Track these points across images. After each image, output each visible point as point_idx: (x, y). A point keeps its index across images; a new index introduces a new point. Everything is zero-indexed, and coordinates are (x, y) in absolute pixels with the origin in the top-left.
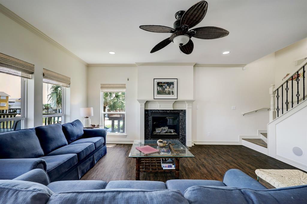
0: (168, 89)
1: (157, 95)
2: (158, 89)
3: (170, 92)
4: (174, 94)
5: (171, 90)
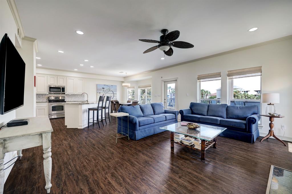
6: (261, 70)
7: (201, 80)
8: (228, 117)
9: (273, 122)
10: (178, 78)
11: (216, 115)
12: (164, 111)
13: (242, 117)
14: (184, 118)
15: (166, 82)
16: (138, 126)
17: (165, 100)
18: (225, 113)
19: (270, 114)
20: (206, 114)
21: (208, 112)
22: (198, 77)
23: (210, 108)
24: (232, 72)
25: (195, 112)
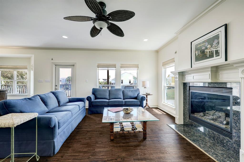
0: (209, 49)
1: (195, 63)
2: (196, 54)
3: (213, 53)
4: (219, 55)
5: (214, 50)
6: (138, 66)
7: (100, 69)
8: (124, 98)
9: (147, 98)
10: (76, 63)
11: (117, 97)
12: (68, 100)
13: (133, 97)
14: (93, 104)
15: (58, 66)
16: (58, 128)
17: (56, 86)
18: (122, 95)
19: (147, 94)
20: (108, 97)
21: (110, 96)
22: (98, 66)
23: (110, 92)
24: (123, 65)
25: (99, 96)
